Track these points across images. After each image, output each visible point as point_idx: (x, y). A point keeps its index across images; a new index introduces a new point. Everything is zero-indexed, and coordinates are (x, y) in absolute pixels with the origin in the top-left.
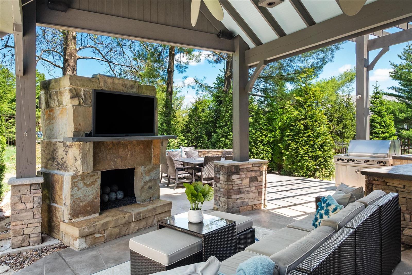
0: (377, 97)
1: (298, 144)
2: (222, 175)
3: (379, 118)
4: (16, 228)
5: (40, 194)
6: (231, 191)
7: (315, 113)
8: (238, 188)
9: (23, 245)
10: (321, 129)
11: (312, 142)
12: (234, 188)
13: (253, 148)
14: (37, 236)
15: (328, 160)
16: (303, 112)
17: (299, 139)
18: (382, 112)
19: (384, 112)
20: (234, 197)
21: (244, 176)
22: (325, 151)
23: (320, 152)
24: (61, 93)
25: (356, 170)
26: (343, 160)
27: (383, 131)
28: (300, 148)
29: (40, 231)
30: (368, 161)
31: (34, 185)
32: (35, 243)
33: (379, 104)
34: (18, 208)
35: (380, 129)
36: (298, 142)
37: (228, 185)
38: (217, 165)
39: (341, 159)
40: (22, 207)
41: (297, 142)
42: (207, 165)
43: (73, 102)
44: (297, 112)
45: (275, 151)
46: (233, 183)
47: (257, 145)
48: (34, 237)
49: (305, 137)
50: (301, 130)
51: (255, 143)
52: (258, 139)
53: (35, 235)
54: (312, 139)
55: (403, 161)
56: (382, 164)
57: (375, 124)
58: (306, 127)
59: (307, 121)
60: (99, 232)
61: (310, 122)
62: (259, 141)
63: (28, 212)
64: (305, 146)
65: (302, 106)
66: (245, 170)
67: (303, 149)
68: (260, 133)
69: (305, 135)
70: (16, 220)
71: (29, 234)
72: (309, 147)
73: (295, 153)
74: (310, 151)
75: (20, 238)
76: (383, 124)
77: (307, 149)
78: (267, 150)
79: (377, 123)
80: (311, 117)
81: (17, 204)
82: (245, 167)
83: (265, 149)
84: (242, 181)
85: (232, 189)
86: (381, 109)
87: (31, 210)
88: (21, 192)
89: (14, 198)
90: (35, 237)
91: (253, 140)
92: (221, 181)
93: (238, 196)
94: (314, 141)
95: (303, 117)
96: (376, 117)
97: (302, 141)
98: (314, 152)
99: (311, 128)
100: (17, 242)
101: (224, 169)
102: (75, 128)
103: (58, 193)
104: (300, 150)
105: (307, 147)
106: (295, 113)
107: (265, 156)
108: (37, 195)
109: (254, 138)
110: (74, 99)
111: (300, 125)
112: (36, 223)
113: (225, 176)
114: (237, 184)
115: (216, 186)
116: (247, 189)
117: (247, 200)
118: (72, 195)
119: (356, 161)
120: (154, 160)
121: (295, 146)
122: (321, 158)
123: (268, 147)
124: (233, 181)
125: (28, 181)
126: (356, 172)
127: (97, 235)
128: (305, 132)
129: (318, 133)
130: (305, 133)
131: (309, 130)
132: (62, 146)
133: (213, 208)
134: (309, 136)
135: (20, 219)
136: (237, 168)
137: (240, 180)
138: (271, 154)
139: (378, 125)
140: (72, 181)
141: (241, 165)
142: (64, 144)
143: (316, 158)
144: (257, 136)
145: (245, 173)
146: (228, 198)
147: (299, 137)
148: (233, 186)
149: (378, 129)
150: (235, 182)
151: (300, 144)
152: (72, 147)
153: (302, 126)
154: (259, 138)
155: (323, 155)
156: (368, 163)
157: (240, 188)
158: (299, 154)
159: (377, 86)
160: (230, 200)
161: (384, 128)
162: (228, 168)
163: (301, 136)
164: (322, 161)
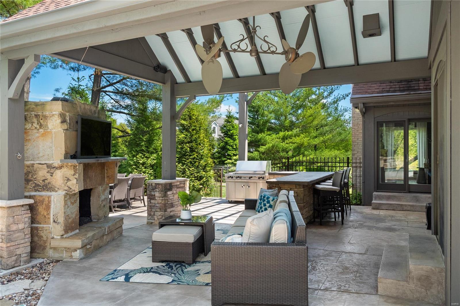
0: (229, 121)
1: (185, 166)
2: (157, 192)
3: (232, 141)
4: (10, 249)
5: (30, 215)
6: (167, 205)
7: (199, 137)
8: (171, 202)
9: (16, 265)
10: (204, 151)
11: (197, 163)
12: (169, 203)
13: (134, 171)
14: (27, 256)
15: (210, 180)
16: (189, 135)
17: (186, 161)
18: (234, 136)
19: (235, 135)
20: (169, 210)
21: (175, 192)
22: (208, 172)
23: (204, 173)
24: (45, 117)
25: (243, 185)
26: (232, 178)
27: (235, 153)
28: (187, 170)
29: (29, 251)
30: (252, 177)
31: (24, 206)
32: (25, 263)
33: (231, 127)
34: (12, 229)
35: (232, 152)
36: (185, 164)
37: (165, 200)
38: (152, 184)
39: (230, 177)
40: (16, 228)
41: (183, 164)
42: (117, 187)
43: (63, 126)
44: (183, 136)
45: (158, 173)
46: (168, 198)
47: (139, 168)
48: (24, 257)
49: (191, 159)
50: (187, 152)
51: (136, 165)
52: (139, 161)
53: (25, 255)
54: (197, 161)
55: (276, 176)
56: (261, 179)
57: (228, 147)
58: (192, 150)
59: (194, 144)
60: (89, 244)
61: (195, 145)
62: (141, 163)
63: (20, 232)
64: (191, 168)
65: (187, 130)
66: (176, 186)
67: (189, 170)
68: (141, 155)
69: (191, 157)
70: (10, 241)
71: (20, 255)
72: (195, 168)
73: (182, 174)
74: (196, 172)
75: (14, 258)
76: (235, 147)
77: (193, 170)
78: (150, 173)
79: (230, 146)
80: (196, 140)
81: (11, 226)
82: (176, 184)
83: (147, 172)
84: (173, 196)
85: (167, 203)
86: (233, 132)
87: (22, 231)
88: (15, 213)
89: (9, 220)
90: (26, 257)
91: (134, 162)
92: (156, 198)
93: (171, 209)
94: (199, 163)
95: (189, 140)
96: (229, 141)
97: (188, 162)
98: (199, 172)
99: (196, 151)
100: (11, 262)
101: (160, 186)
102: (65, 151)
103: (42, 213)
104: (187, 171)
105: (193, 168)
106: (180, 136)
107: (148, 179)
108: (27, 215)
109: (135, 161)
110: (63, 123)
111: (187, 147)
112: (26, 242)
113: (162, 193)
114: (171, 199)
115: (151, 203)
116: (177, 203)
117: (177, 212)
118: (65, 213)
119: (242, 177)
120: (107, 180)
121: (182, 168)
122: (205, 178)
123: (150, 170)
124: (168, 196)
125: (22, 202)
126: (242, 187)
127: (88, 247)
128: (191, 154)
129: (202, 156)
130: (190, 156)
131: (194, 153)
132: (46, 168)
133: (146, 223)
134: (194, 158)
135: (13, 240)
136: (170, 185)
137: (172, 195)
138: (154, 176)
139: (230, 148)
140: (64, 199)
141: (173, 183)
142: (47, 166)
143: (201, 178)
144: (139, 158)
145: (175, 189)
146: (165, 211)
147: (185, 159)
148: (168, 201)
149: (230, 152)
150: (169, 197)
151: (186, 165)
152: (61, 169)
153: (189, 149)
154: (141, 160)
155: (206, 175)
156: (251, 179)
157: (173, 202)
158: (186, 175)
159: (230, 111)
160: (166, 212)
161: (236, 151)
162: (165, 185)
163: (187, 158)
164: (205, 180)
